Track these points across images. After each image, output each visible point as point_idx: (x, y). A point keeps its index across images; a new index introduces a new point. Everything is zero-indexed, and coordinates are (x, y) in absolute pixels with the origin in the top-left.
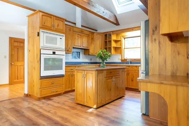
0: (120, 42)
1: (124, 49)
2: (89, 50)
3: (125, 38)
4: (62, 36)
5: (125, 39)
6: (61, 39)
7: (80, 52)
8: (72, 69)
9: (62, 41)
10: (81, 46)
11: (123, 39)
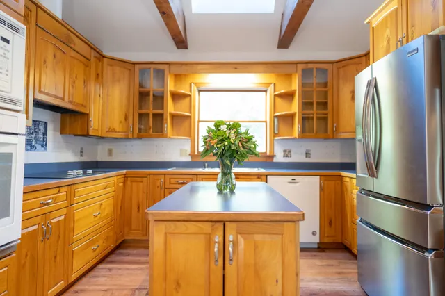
0: (188, 99)
1: (199, 121)
2: (88, 115)
3: (199, 91)
4: (11, 26)
5: (201, 93)
6: (7, 41)
7: (46, 124)
8: (48, 204)
9: (8, 55)
10: (63, 99)
11: (197, 93)
